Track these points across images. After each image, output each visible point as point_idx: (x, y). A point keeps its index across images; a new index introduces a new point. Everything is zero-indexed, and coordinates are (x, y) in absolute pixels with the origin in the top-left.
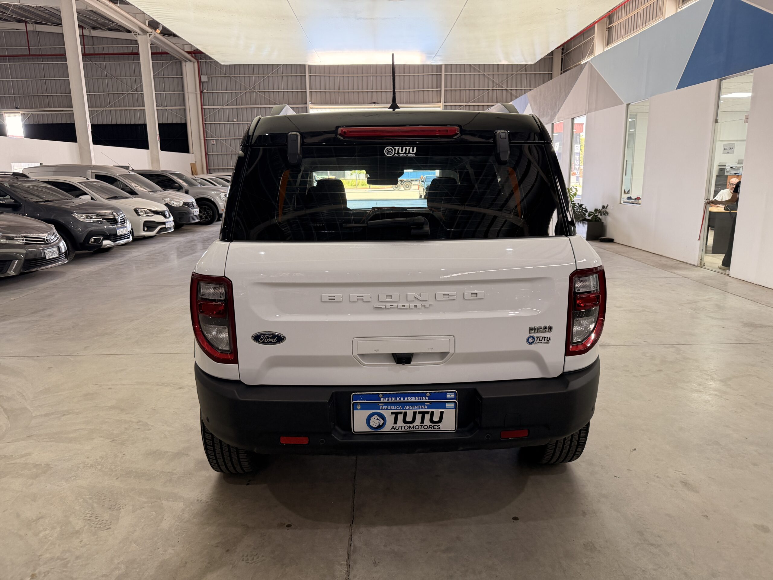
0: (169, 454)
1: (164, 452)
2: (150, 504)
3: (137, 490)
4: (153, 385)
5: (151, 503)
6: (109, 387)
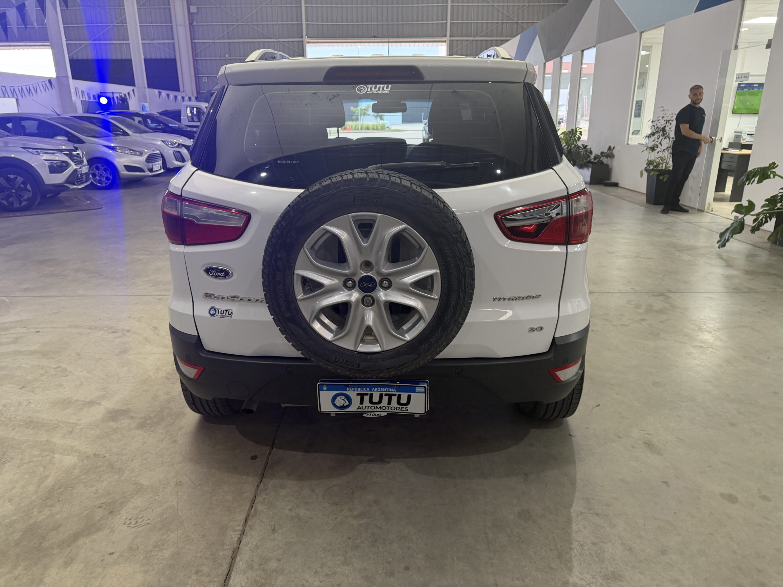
0: (80, 402)
1: (75, 401)
3: (31, 443)
4: (86, 328)
6: (37, 330)
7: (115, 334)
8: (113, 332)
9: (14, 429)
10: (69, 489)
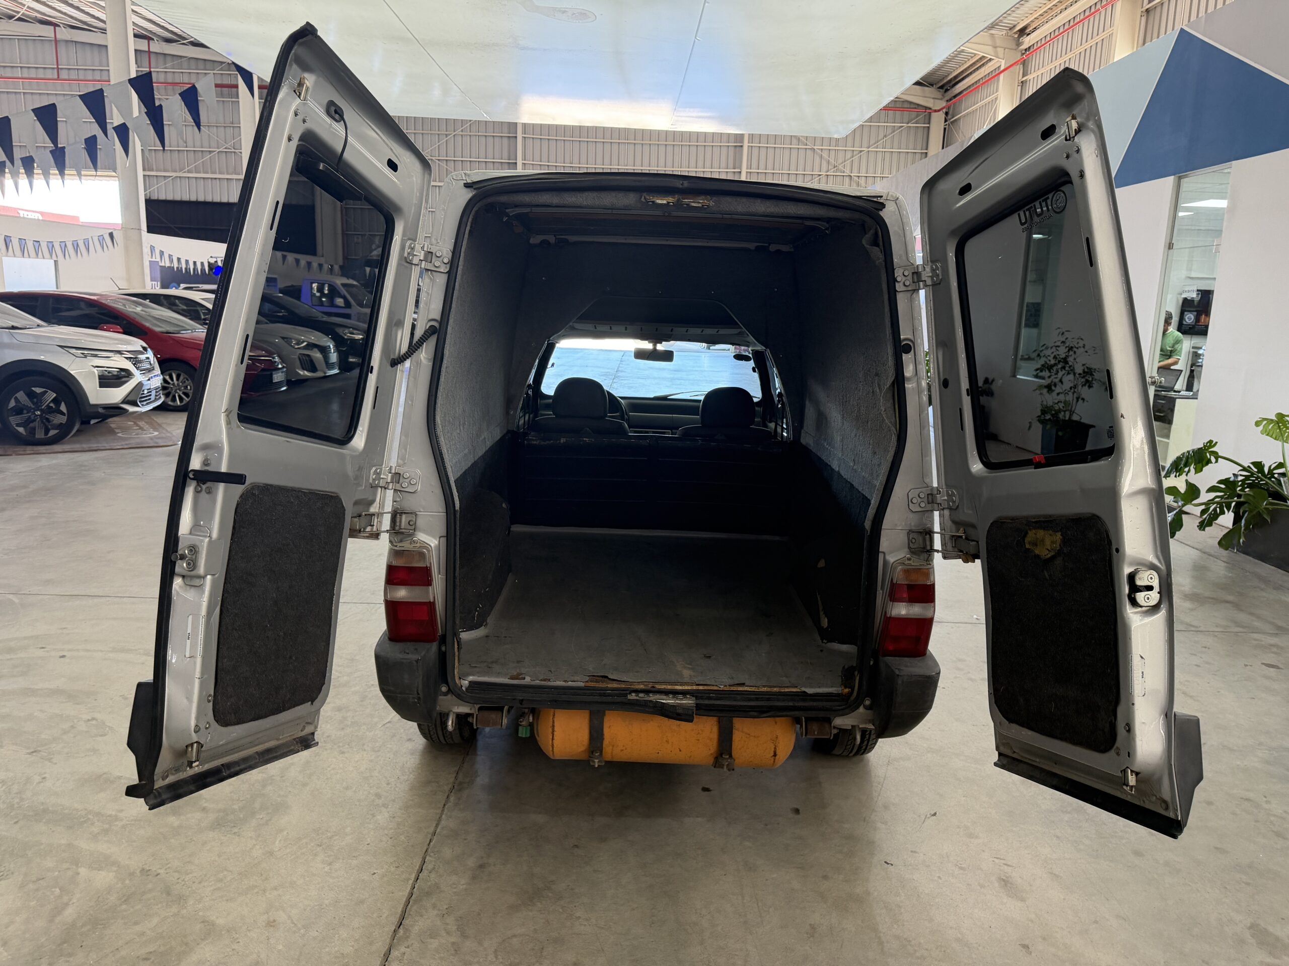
0: (124, 781)
1: (115, 778)
3: (42, 847)
6: (62, 654)
9: (16, 823)
10: (99, 926)
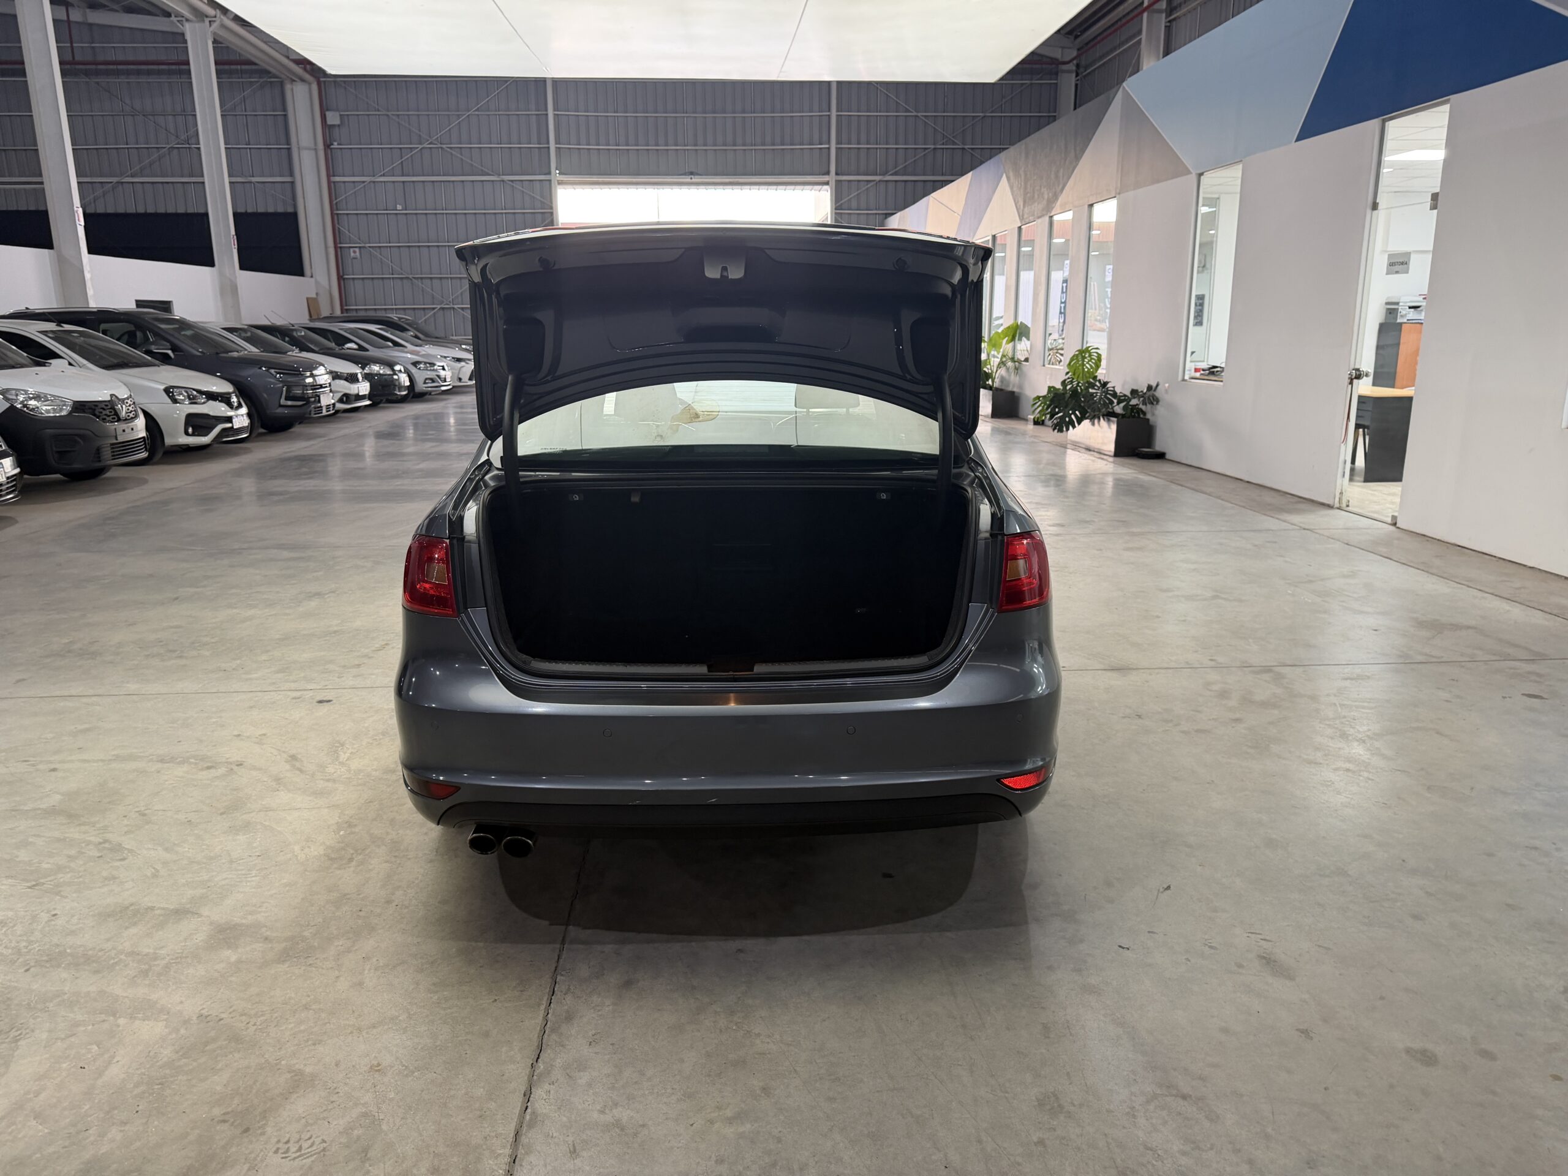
0: (158, 912)
1: (147, 909)
2: (90, 1027)
3: (66, 997)
4: (151, 760)
5: (93, 1025)
6: (52, 766)
7: (213, 771)
8: (209, 768)
9: (27, 970)
10: (156, 1087)
